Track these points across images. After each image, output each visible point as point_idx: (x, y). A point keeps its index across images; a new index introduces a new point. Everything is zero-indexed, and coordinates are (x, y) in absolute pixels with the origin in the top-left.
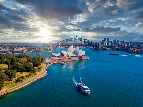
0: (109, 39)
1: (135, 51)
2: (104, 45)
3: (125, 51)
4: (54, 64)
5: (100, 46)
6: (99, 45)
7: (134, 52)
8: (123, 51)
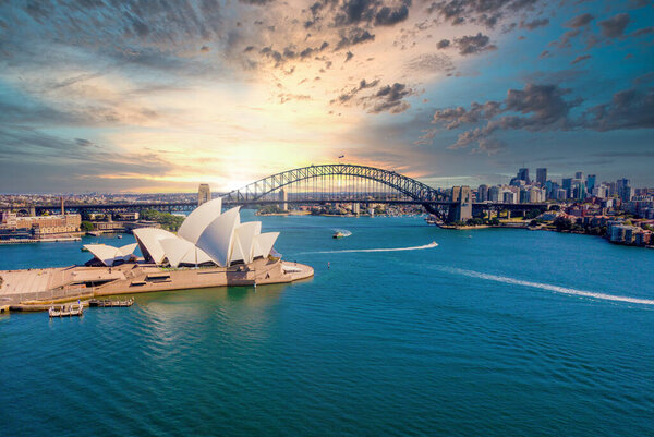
0: (545, 170)
1: (640, 235)
2: (501, 199)
3: (593, 233)
4: (19, 310)
5: (470, 207)
6: (463, 201)
7: (634, 239)
8: (588, 233)
